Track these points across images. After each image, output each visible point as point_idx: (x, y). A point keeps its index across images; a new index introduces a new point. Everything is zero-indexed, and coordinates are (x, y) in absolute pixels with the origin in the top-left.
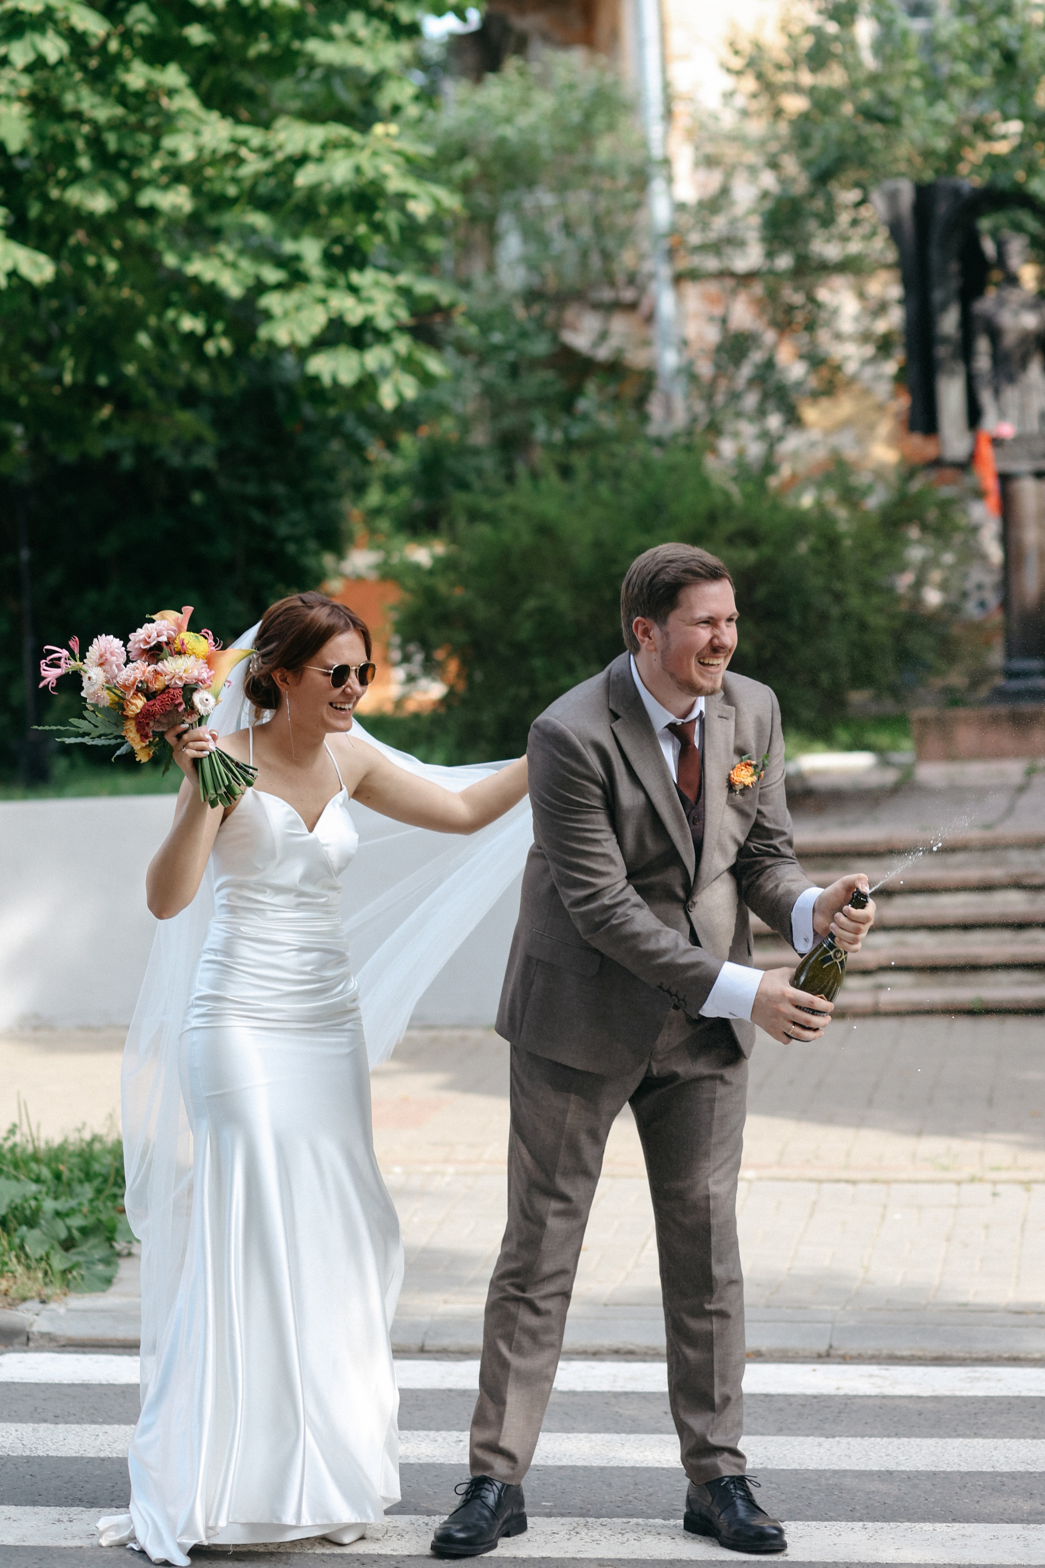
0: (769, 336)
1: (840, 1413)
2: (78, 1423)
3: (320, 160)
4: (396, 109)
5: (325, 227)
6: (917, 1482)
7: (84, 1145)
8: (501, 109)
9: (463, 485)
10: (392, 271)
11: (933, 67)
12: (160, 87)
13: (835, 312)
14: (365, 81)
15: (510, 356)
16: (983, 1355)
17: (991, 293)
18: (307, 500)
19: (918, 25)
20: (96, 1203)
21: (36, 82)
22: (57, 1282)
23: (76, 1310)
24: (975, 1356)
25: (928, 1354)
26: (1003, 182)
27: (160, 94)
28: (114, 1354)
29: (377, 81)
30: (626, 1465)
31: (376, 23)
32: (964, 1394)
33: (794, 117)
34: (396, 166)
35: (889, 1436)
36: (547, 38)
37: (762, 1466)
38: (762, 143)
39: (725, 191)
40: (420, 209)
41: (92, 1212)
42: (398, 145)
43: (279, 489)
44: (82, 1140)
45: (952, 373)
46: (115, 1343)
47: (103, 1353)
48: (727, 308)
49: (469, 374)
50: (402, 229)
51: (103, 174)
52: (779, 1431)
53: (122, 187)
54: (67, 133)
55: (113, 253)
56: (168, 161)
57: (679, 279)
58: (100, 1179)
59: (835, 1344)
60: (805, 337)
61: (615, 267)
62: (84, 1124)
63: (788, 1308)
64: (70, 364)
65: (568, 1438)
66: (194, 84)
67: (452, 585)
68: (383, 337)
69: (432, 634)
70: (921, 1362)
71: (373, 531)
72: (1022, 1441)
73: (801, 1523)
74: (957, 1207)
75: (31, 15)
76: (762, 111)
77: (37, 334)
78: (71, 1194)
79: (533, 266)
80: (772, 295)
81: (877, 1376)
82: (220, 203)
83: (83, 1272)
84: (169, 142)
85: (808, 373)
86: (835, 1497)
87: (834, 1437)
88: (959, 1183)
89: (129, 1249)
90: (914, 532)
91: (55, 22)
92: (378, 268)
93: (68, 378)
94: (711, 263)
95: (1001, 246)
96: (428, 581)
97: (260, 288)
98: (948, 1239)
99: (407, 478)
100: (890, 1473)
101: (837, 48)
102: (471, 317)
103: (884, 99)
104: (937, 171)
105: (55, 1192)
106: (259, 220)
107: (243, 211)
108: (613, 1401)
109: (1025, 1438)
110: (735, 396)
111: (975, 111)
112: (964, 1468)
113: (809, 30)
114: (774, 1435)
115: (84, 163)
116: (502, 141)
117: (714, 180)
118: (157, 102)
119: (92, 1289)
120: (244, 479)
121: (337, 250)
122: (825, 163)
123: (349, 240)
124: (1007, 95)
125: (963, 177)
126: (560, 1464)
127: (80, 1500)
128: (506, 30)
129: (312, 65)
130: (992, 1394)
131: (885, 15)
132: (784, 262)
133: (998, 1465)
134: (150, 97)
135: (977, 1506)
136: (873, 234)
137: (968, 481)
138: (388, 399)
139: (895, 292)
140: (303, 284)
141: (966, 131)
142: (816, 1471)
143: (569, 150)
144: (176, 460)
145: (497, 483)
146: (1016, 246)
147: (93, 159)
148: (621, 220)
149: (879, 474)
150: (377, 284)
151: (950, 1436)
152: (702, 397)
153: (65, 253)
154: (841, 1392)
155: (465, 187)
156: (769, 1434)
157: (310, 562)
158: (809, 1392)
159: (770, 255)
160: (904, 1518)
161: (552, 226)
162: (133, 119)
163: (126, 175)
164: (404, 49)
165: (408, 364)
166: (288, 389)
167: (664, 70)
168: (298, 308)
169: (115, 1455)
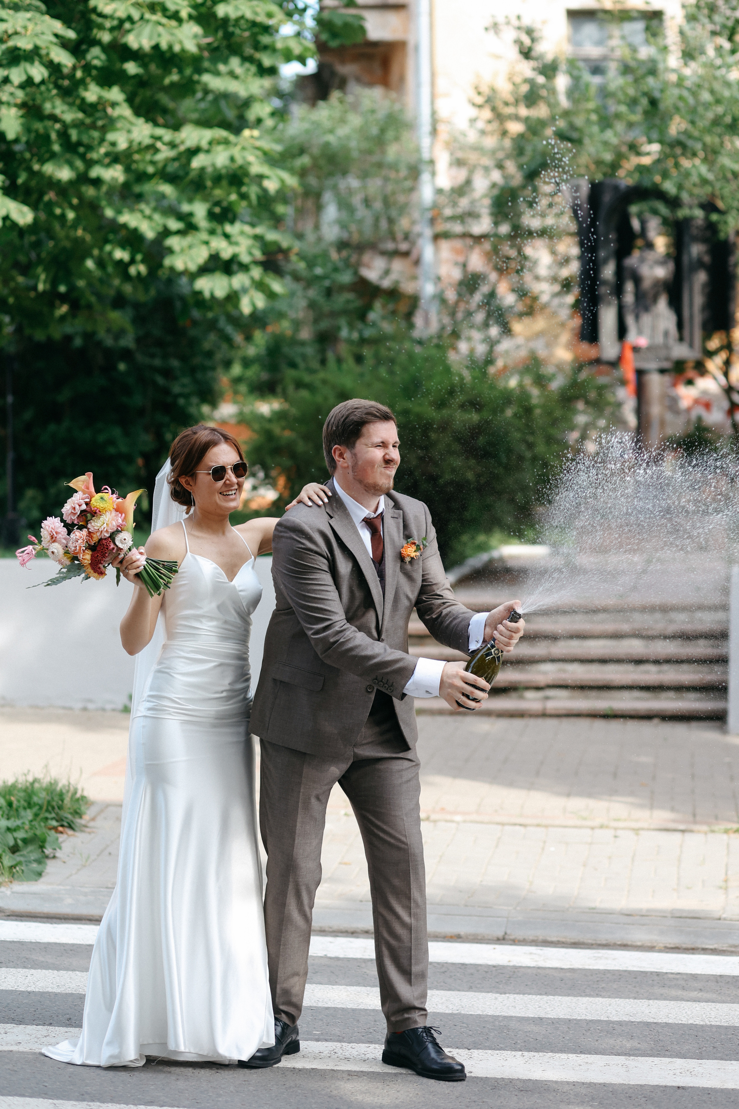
0: (493, 276)
1: (510, 977)
2: (14, 967)
3: (208, 151)
4: (259, 121)
5: (210, 195)
6: (558, 1026)
7: (28, 784)
8: (327, 124)
9: (293, 365)
10: (253, 225)
11: (605, 107)
12: (107, 101)
13: (535, 263)
14: (240, 103)
15: (327, 283)
16: (604, 942)
17: (636, 254)
18: (193, 371)
19: (596, 80)
20: (34, 823)
21: (27, 95)
22: (7, 874)
23: (17, 893)
24: (599, 942)
25: (569, 940)
26: (647, 183)
27: (107, 104)
28: (40, 922)
29: (247, 103)
30: (370, 1008)
31: (247, 65)
32: (591, 967)
33: (515, 136)
34: (257, 157)
35: (541, 994)
36: (359, 80)
37: (457, 1012)
38: (494, 152)
39: (468, 182)
40: (271, 186)
41: (31, 829)
42: (258, 143)
43: (175, 363)
44: (27, 781)
45: (609, 304)
46: (42, 915)
47: (34, 922)
48: (467, 257)
49: (300, 293)
50: (259, 198)
51: (68, 156)
52: (470, 989)
53: (79, 164)
54: (45, 128)
55: (72, 207)
56: (110, 149)
57: (437, 237)
58: (37, 807)
59: (508, 932)
60: (515, 278)
61: (396, 228)
62: (29, 771)
63: (479, 907)
64: (43, 277)
65: (333, 989)
66: (130, 100)
67: (284, 429)
68: (244, 268)
69: (269, 460)
70: (563, 945)
71: (236, 393)
72: (627, 1000)
73: (481, 1051)
74: (591, 844)
75: (25, 51)
76: (495, 131)
77: (22, 258)
78: (18, 816)
79: (343, 226)
80: (495, 250)
81: (535, 954)
82: (142, 177)
83: (22, 868)
84: (111, 137)
85: (516, 301)
86: (504, 1034)
87: (505, 993)
88: (593, 828)
89: (54, 853)
90: (580, 405)
91: (40, 56)
92: (243, 222)
93: (41, 287)
94: (457, 228)
95: (643, 223)
96: (268, 426)
97: (166, 233)
98: (585, 865)
99: (257, 359)
100: (541, 1019)
101: (544, 93)
102: (302, 256)
103: (572, 127)
104: (605, 174)
105: (8, 815)
106: (167, 189)
107: (157, 183)
108: (363, 965)
109: (629, 998)
110: (469, 314)
111: (630, 136)
112: (589, 1018)
113: (526, 81)
114: (467, 991)
115: (56, 148)
116: (327, 144)
117: (462, 175)
118: (105, 111)
119: (28, 879)
120: (152, 356)
121: (217, 210)
122: (533, 166)
123: (225, 204)
124: (651, 127)
125: (621, 179)
126: (326, 1006)
127: (13, 1020)
128: (333, 74)
129: (206, 91)
130: (609, 968)
131: (575, 73)
132: (504, 229)
133: (611, 1016)
134: (100, 107)
135: (597, 1044)
136: (562, 213)
137: (616, 373)
138: (246, 307)
139: (575, 251)
140: (194, 232)
141: (624, 149)
142: (493, 1016)
143: (370, 152)
144: (109, 342)
145: (315, 364)
146: (653, 224)
147: (61, 145)
148: (401, 199)
149: (559, 367)
150: (242, 233)
151: (581, 996)
152: (449, 314)
153: (41, 206)
154: (511, 964)
155: (303, 173)
156: (463, 991)
157: (193, 410)
158: (490, 963)
159: (496, 224)
160: (548, 1049)
161: (357, 200)
162: (88, 121)
163: (83, 157)
164: (267, 82)
165: (260, 286)
166: (182, 298)
167: (432, 102)
168: (190, 247)
169: (37, 990)
